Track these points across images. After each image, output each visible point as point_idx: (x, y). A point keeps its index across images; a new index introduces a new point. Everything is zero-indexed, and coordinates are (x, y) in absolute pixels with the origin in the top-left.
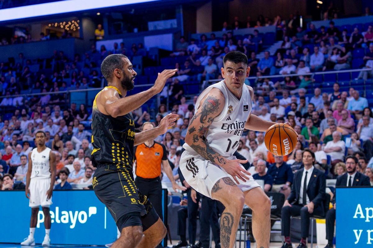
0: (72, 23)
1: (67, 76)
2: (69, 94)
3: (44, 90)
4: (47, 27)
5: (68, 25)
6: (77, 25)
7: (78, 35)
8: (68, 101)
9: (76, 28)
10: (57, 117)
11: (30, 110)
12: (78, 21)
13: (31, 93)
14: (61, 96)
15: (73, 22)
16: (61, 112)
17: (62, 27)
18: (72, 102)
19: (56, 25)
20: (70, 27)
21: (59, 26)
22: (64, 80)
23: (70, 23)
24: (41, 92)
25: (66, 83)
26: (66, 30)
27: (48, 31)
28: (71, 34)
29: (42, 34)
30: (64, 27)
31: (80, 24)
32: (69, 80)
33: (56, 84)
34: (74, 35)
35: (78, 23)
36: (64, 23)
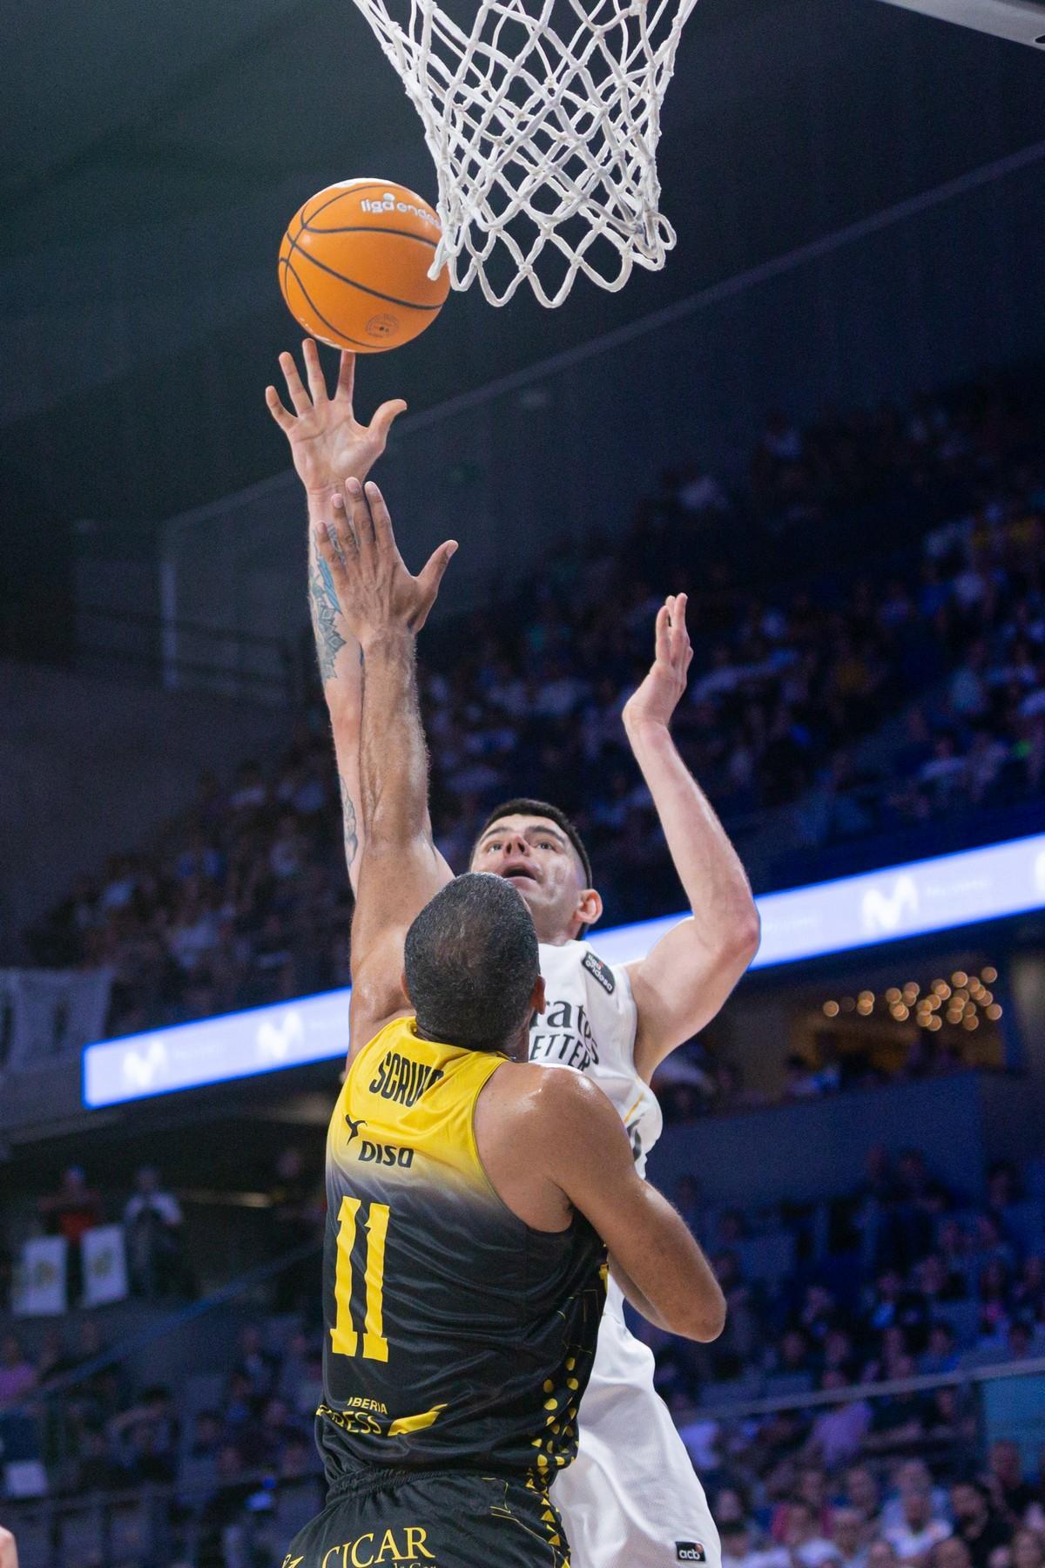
0: (954, 989)
1: (953, 1288)
2: (976, 1386)
3: (831, 1378)
4: (815, 1023)
5: (930, 1005)
6: (984, 996)
7: (995, 1051)
8: (969, 1428)
9: (981, 1011)
10: (917, 1525)
11: (759, 1492)
12: (991, 974)
13: (762, 1395)
14: (924, 1407)
15: (961, 978)
16: (938, 1498)
17: (901, 1012)
18: (992, 1436)
19: (867, 1003)
20: (942, 1011)
21: (882, 1010)
22: (939, 1311)
23: (942, 990)
24: (817, 1385)
25: (947, 1328)
26: (925, 1032)
27: (827, 1040)
28: (955, 1052)
29: (796, 1063)
30: (913, 1011)
31: (1002, 993)
32: (962, 1312)
33: (894, 1337)
34: (970, 1055)
35: (988, 987)
36: (913, 991)
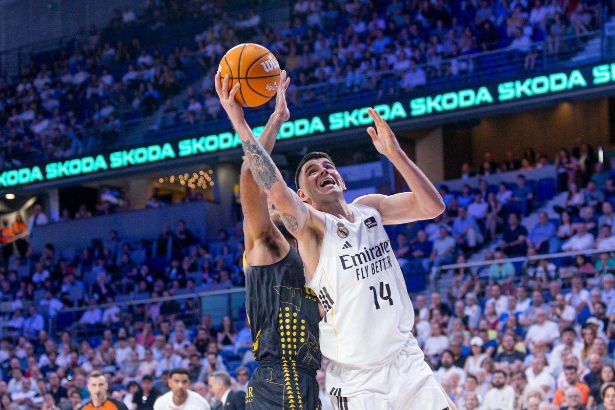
0: (200, 176)
1: (193, 268)
2: (200, 299)
3: (154, 295)
4: (156, 185)
5: (192, 180)
6: (209, 179)
7: (211, 196)
8: (197, 311)
9: (208, 183)
10: (179, 341)
11: (131, 330)
12: (211, 172)
13: (134, 299)
15: (201, 173)
16: (186, 332)
17: (183, 182)
18: (204, 313)
19: (172, 179)
20: (196, 183)
21: (177, 182)
22: (189, 275)
23: (196, 176)
24: (150, 297)
25: (193, 280)
26: (188, 189)
30: (187, 182)
31: (214, 177)
32: (198, 275)
33: (176, 283)
34: (205, 197)
35: (210, 175)
36: (187, 176)
